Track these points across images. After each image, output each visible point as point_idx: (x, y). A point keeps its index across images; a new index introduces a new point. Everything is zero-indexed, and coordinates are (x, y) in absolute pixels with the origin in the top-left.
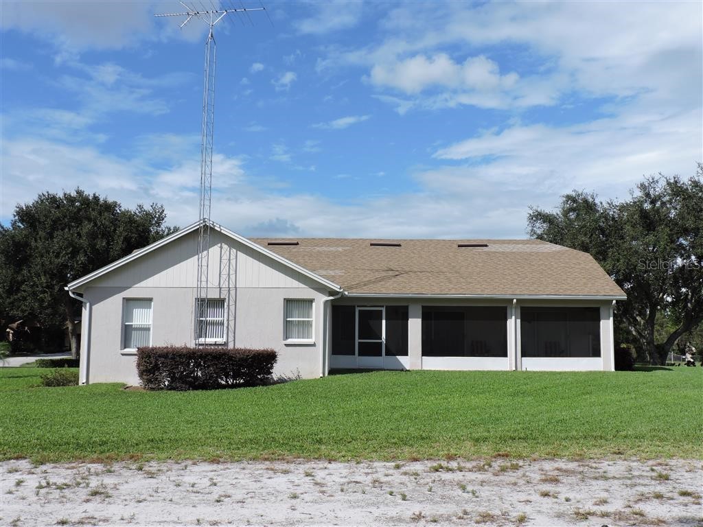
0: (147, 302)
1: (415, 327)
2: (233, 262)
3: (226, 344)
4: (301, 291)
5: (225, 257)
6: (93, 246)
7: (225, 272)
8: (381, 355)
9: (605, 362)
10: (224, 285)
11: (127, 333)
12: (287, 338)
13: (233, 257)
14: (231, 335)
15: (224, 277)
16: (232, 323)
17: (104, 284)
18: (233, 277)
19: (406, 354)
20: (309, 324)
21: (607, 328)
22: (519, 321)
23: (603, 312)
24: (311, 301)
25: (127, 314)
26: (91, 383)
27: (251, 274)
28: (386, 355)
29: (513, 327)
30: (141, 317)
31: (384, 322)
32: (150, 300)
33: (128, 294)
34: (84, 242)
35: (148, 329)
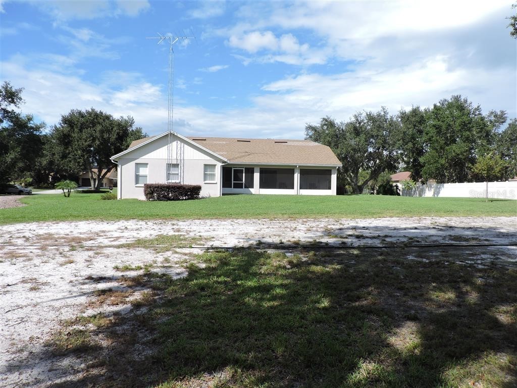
0: (145, 165)
1: (257, 176)
2: (182, 149)
3: (180, 183)
4: (212, 161)
5: (179, 146)
6: (102, 137)
7: (179, 153)
8: (242, 188)
9: (333, 191)
10: (179, 158)
11: (137, 178)
12: (205, 180)
13: (182, 146)
14: (182, 179)
15: (178, 155)
16: (182, 174)
17: (127, 157)
18: (182, 155)
19: (253, 187)
20: (214, 175)
21: (334, 178)
22: (299, 175)
23: (332, 172)
24: (215, 165)
25: (137, 170)
26: (123, 198)
27: (190, 154)
28: (245, 188)
29: (297, 177)
30: (143, 171)
31: (244, 174)
32: (147, 164)
33: (138, 161)
34: (98, 134)
35: (147, 176)
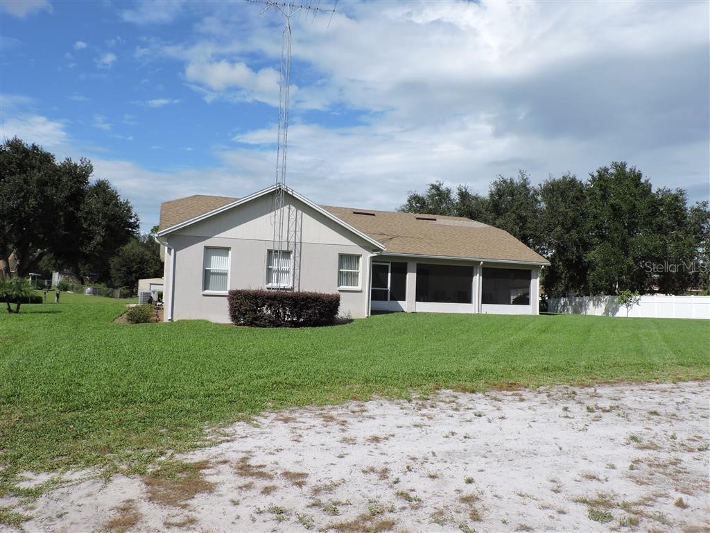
0: (225, 250)
1: (411, 279)
2: (299, 221)
3: (292, 289)
4: (352, 248)
5: (293, 217)
7: (292, 229)
8: (386, 300)
9: (533, 309)
10: (285, 238)
11: (207, 277)
12: (339, 285)
13: (299, 217)
14: (296, 282)
15: (292, 233)
16: (297, 272)
17: (187, 234)
18: (298, 233)
19: (404, 299)
20: (356, 275)
21: (535, 286)
22: (481, 277)
23: (533, 274)
24: (358, 257)
25: (207, 261)
26: (175, 320)
27: (314, 231)
28: (391, 300)
29: (477, 281)
30: (217, 263)
31: (389, 274)
32: (228, 249)
33: (209, 243)
35: (226, 274)
